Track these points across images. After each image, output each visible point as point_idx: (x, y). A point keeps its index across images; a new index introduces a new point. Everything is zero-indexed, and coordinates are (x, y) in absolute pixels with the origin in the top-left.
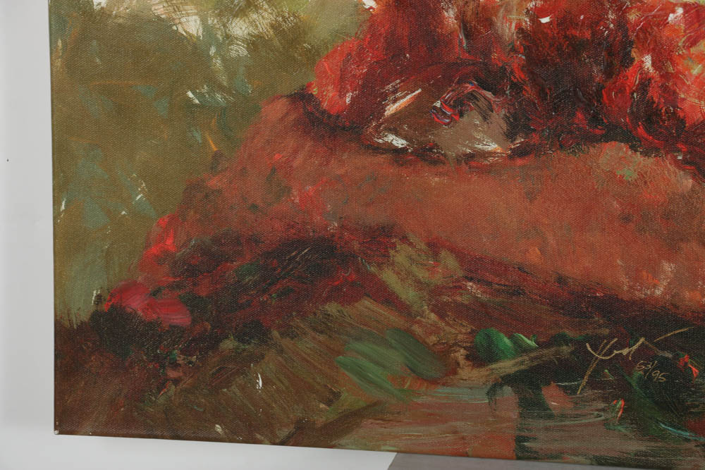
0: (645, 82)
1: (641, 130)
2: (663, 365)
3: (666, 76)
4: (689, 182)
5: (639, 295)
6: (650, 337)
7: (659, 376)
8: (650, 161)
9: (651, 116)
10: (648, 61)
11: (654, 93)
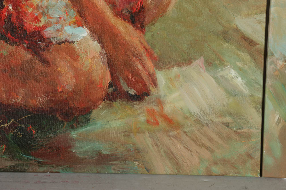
0: (10, 15)
1: (9, 35)
2: (21, 130)
3: (18, 13)
4: (29, 56)
5: (11, 102)
6: (15, 119)
7: (19, 134)
8: (13, 47)
9: (13, 29)
10: (10, 7)
11: (14, 20)
